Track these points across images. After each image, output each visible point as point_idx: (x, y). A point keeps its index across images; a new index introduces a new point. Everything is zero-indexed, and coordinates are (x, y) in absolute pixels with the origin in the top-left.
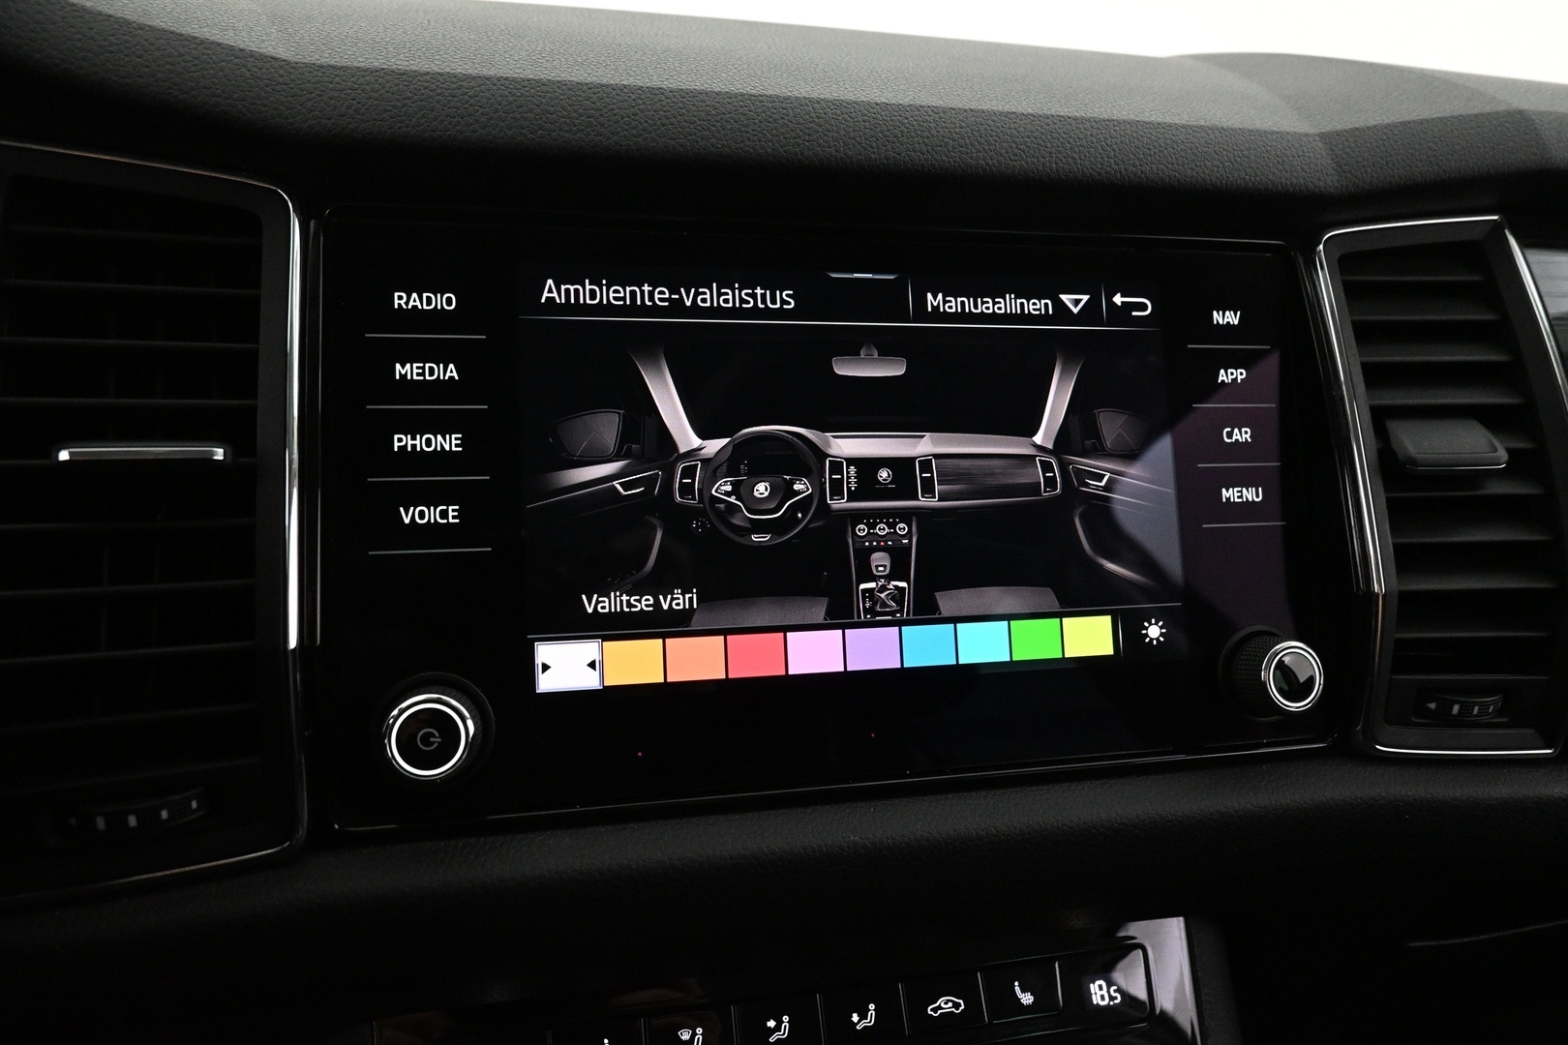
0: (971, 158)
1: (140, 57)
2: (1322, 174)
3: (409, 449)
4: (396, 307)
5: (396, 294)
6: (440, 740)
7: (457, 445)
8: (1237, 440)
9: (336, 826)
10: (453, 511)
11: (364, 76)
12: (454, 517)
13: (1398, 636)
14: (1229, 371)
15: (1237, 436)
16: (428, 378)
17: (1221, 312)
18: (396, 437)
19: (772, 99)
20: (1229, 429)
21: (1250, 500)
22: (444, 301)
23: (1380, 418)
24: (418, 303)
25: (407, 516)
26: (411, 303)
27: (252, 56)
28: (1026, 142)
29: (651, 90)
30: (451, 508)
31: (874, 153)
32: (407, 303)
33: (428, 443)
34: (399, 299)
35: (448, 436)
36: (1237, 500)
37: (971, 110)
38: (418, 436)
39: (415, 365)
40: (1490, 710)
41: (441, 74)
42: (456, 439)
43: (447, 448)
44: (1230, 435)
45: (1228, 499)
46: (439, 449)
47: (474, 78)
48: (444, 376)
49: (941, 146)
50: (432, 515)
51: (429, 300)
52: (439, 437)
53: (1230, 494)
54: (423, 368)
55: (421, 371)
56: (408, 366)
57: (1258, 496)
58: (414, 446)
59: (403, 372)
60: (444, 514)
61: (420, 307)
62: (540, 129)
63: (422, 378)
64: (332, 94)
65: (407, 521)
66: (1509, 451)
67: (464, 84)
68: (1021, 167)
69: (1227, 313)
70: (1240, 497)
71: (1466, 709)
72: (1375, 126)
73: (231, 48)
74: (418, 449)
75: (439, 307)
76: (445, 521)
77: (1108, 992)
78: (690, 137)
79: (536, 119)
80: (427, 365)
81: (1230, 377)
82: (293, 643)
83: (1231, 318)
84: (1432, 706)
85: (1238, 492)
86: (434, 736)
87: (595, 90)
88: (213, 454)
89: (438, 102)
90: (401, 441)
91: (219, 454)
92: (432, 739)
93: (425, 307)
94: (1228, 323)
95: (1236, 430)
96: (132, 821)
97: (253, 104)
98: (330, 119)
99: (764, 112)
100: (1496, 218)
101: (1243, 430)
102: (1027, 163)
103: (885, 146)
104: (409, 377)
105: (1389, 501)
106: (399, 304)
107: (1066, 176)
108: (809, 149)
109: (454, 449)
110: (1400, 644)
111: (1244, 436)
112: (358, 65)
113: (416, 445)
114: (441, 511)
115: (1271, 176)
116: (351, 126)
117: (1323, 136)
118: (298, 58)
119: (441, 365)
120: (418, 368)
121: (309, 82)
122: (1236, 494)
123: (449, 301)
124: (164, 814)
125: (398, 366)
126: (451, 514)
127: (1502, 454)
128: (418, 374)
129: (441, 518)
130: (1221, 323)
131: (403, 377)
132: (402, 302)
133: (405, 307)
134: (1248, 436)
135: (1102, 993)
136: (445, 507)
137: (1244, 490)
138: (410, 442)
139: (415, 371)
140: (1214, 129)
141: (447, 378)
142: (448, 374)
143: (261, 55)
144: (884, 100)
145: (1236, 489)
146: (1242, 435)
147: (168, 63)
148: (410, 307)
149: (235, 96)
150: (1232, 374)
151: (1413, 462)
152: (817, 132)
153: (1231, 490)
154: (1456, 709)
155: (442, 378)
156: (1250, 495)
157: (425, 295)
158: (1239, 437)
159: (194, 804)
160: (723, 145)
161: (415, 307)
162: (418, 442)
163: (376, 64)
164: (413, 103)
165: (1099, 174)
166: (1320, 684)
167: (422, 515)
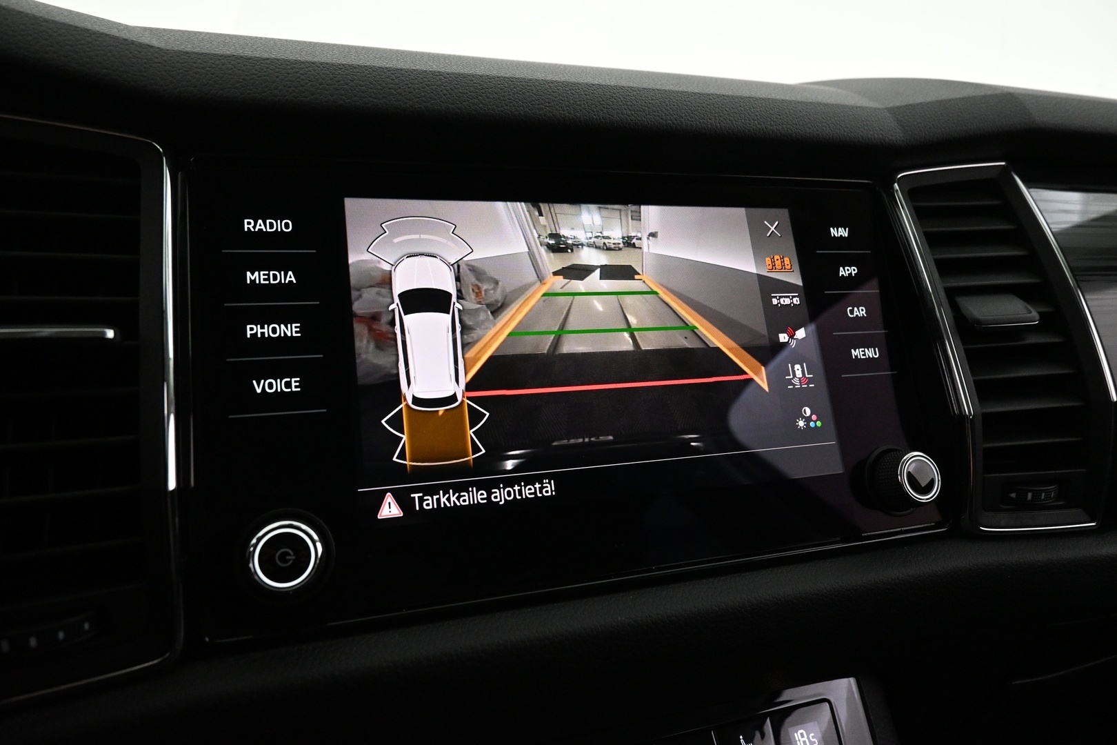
0: (662, 119)
1: (46, 40)
2: (894, 133)
3: (259, 336)
4: (246, 230)
5: (246, 221)
6: (294, 557)
7: (296, 332)
8: (857, 315)
9: (207, 639)
10: (295, 382)
11: (219, 60)
12: (296, 387)
13: (985, 446)
14: (846, 268)
15: (856, 312)
16: (272, 282)
17: (835, 229)
18: (248, 327)
19: (520, 80)
20: (851, 308)
21: (871, 357)
22: (283, 226)
23: (951, 294)
24: (263, 227)
25: (259, 387)
26: (258, 227)
27: (133, 44)
28: (697, 110)
29: (433, 73)
30: (293, 380)
31: (595, 115)
32: (254, 227)
33: (274, 331)
34: (248, 224)
35: (289, 325)
36: (862, 357)
37: (658, 90)
38: (266, 326)
39: (262, 273)
40: (1052, 496)
41: (278, 60)
42: (296, 327)
43: (289, 334)
44: (852, 312)
45: (856, 356)
46: (282, 335)
47: (303, 63)
48: (285, 281)
49: (641, 111)
50: (279, 385)
51: (271, 225)
52: (282, 326)
53: (857, 353)
54: (268, 275)
55: (266, 277)
56: (257, 273)
57: (876, 354)
58: (263, 334)
59: (253, 278)
60: (288, 385)
61: (264, 230)
62: (355, 96)
63: (268, 282)
64: (196, 70)
65: (259, 391)
66: (1039, 313)
67: (296, 66)
68: (696, 124)
69: (840, 229)
70: (864, 355)
71: (1036, 495)
72: (921, 103)
73: (117, 38)
74: (266, 336)
75: (279, 230)
76: (289, 390)
77: (808, 738)
78: (464, 103)
79: (352, 90)
80: (271, 273)
81: (847, 272)
82: (172, 484)
83: (842, 232)
84: (1013, 495)
85: (862, 351)
86: (289, 554)
87: (393, 72)
88: (104, 333)
89: (277, 77)
90: (252, 330)
91: (110, 334)
92: (288, 558)
93: (268, 230)
94: (841, 236)
95: (856, 309)
96: (33, 642)
97: (136, 75)
98: (195, 87)
99: (515, 87)
100: (1003, 163)
101: (860, 308)
102: (700, 123)
103: (602, 110)
104: (257, 282)
105: (966, 350)
106: (248, 228)
107: (727, 132)
108: (550, 112)
109: (294, 335)
110: (986, 450)
111: (861, 312)
112: (215, 53)
113: (264, 333)
114: (286, 382)
115: (861, 134)
116: (212, 92)
117: (890, 110)
118: (168, 48)
119: (282, 273)
120: (264, 275)
121: (178, 62)
122: (862, 353)
123: (287, 226)
124: (61, 635)
125: (249, 274)
126: (294, 384)
127: (1034, 314)
128: (264, 280)
129: (286, 387)
130: (836, 236)
131: (253, 282)
132: (251, 227)
133: (253, 230)
134: (864, 312)
135: (803, 739)
136: (289, 380)
137: (866, 350)
138: (260, 331)
139: (262, 277)
140: (819, 104)
141: (287, 282)
142: (288, 279)
143: (140, 43)
144: (597, 83)
145: (861, 350)
146: (860, 312)
147: (69, 45)
148: (257, 230)
149: (121, 69)
150: (848, 270)
151: (978, 322)
152: (553, 101)
153: (857, 350)
154: (1030, 495)
155: (283, 282)
156: (871, 353)
157: (268, 221)
158: (858, 313)
159: (87, 626)
160: (489, 109)
161: (260, 230)
162: (266, 330)
163: (228, 53)
164: (258, 77)
165: (749, 130)
166: (939, 481)
167: (270, 386)
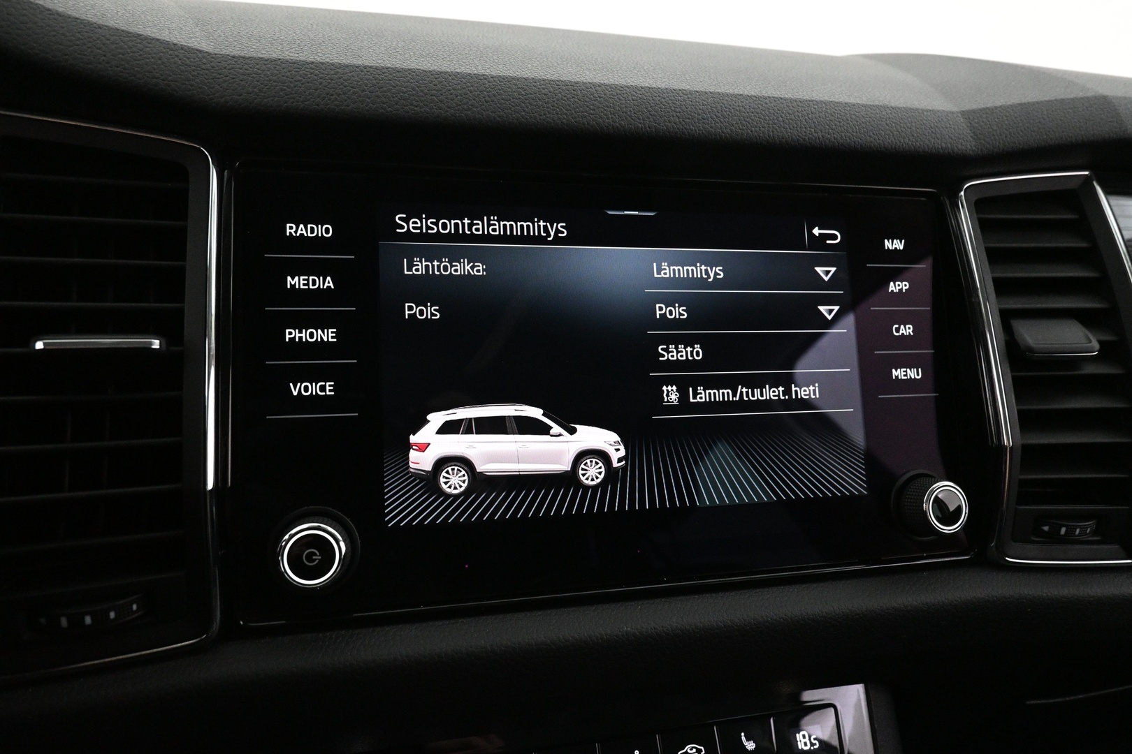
0: (711, 127)
1: (100, 49)
2: (965, 142)
3: (297, 340)
4: (288, 234)
5: (288, 225)
6: (320, 558)
7: (332, 337)
8: (903, 334)
9: (241, 623)
10: (330, 386)
11: (265, 64)
12: (330, 391)
13: (1022, 477)
14: (897, 283)
15: (902, 331)
16: (311, 287)
17: (890, 241)
18: (287, 331)
19: (566, 83)
20: (897, 326)
21: (913, 377)
22: (323, 231)
23: (1007, 317)
24: (304, 232)
25: (295, 390)
26: (299, 232)
27: (182, 49)
28: (750, 117)
29: (477, 76)
30: (328, 384)
31: (640, 123)
32: (296, 232)
33: (311, 335)
34: (290, 229)
35: (326, 330)
36: (903, 378)
37: (711, 93)
38: (304, 331)
39: (302, 278)
40: (1088, 531)
41: (322, 63)
42: (332, 332)
43: (325, 339)
44: (898, 330)
45: (897, 377)
46: (319, 340)
47: (347, 66)
48: (323, 286)
49: (689, 119)
50: (314, 389)
51: (312, 229)
52: (319, 331)
53: (898, 373)
54: (308, 280)
55: (306, 282)
56: (297, 278)
57: (918, 375)
58: (301, 338)
59: (293, 283)
60: (323, 388)
61: (306, 235)
62: (396, 104)
63: (307, 287)
64: (242, 77)
65: (295, 393)
66: (1100, 342)
67: (340, 70)
68: (748, 133)
69: (895, 241)
70: (905, 375)
71: (1070, 531)
72: (1001, 107)
73: (166, 43)
74: (304, 340)
75: (320, 235)
76: (324, 394)
77: (810, 740)
78: (506, 111)
79: (393, 97)
80: (311, 278)
81: (898, 288)
82: (210, 485)
83: (898, 245)
84: (1046, 528)
85: (904, 371)
86: (315, 555)
87: (437, 76)
88: (151, 344)
89: (320, 84)
90: (291, 334)
91: (156, 344)
92: (314, 557)
93: (309, 235)
94: (896, 248)
95: (902, 327)
96: (88, 620)
97: (184, 84)
98: (240, 96)
99: (560, 93)
100: (1087, 173)
101: (907, 326)
102: (751, 131)
103: (648, 118)
104: (297, 287)
105: (1014, 378)
106: (290, 233)
107: (780, 141)
108: (593, 120)
109: (330, 340)
110: (1023, 483)
111: (908, 330)
112: (261, 56)
113: (302, 337)
114: (321, 386)
115: (927, 142)
116: (256, 101)
117: (963, 113)
118: (217, 51)
119: (321, 278)
120: (304, 280)
121: (225, 68)
122: (903, 373)
123: (327, 231)
124: (112, 615)
125: (289, 278)
126: (328, 388)
127: (1096, 345)
128: (304, 285)
129: (321, 391)
130: (891, 248)
131: (293, 286)
132: (292, 231)
133: (294, 235)
134: (911, 331)
135: (805, 740)
136: (324, 383)
137: (908, 370)
138: (298, 335)
139: (302, 282)
140: (886, 107)
141: (325, 287)
142: (326, 284)
143: (189, 48)
144: (647, 85)
145: (903, 370)
146: (907, 330)
147: (120, 53)
148: (298, 235)
149: (170, 78)
150: (899, 285)
151: (1031, 350)
152: (599, 108)
153: (899, 370)
154: (1063, 530)
155: (321, 287)
156: (913, 374)
157: (309, 226)
158: (904, 332)
159: (135, 607)
160: (531, 117)
161: (302, 235)
162: (303, 335)
163: (275, 56)
164: (302, 84)
165: (804, 140)
166: (966, 513)
167: (306, 389)
